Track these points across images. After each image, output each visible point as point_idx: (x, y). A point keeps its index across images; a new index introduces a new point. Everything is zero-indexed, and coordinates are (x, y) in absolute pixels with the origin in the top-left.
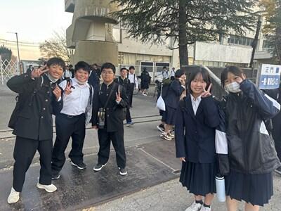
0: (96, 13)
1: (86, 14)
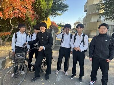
0: (94, 12)
1: (91, 13)
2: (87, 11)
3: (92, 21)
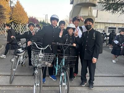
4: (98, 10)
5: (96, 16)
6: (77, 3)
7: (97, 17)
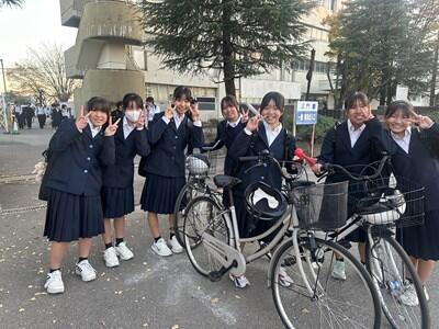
2: (81, 23)
3: (108, 66)
4: (145, 52)
5: (143, 67)
6: (94, 35)
7: (146, 69)
